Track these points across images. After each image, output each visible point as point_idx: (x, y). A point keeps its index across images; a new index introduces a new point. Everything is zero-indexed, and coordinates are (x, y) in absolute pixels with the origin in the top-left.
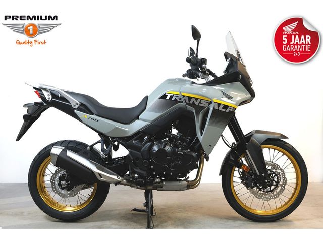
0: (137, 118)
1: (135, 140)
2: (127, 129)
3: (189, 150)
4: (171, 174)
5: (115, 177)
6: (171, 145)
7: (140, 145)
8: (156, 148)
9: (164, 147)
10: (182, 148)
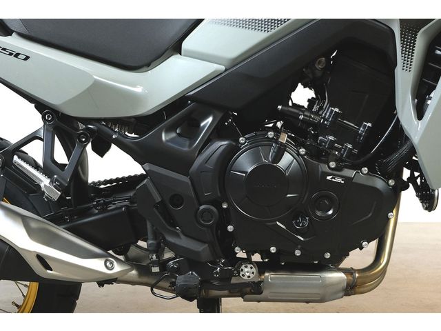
0: (177, 48)
1: (168, 130)
2: (138, 90)
3: (365, 170)
4: (298, 253)
5: (97, 265)
6: (302, 151)
7: (186, 149)
8: (245, 164)
9: (278, 157)
10: (338, 160)
